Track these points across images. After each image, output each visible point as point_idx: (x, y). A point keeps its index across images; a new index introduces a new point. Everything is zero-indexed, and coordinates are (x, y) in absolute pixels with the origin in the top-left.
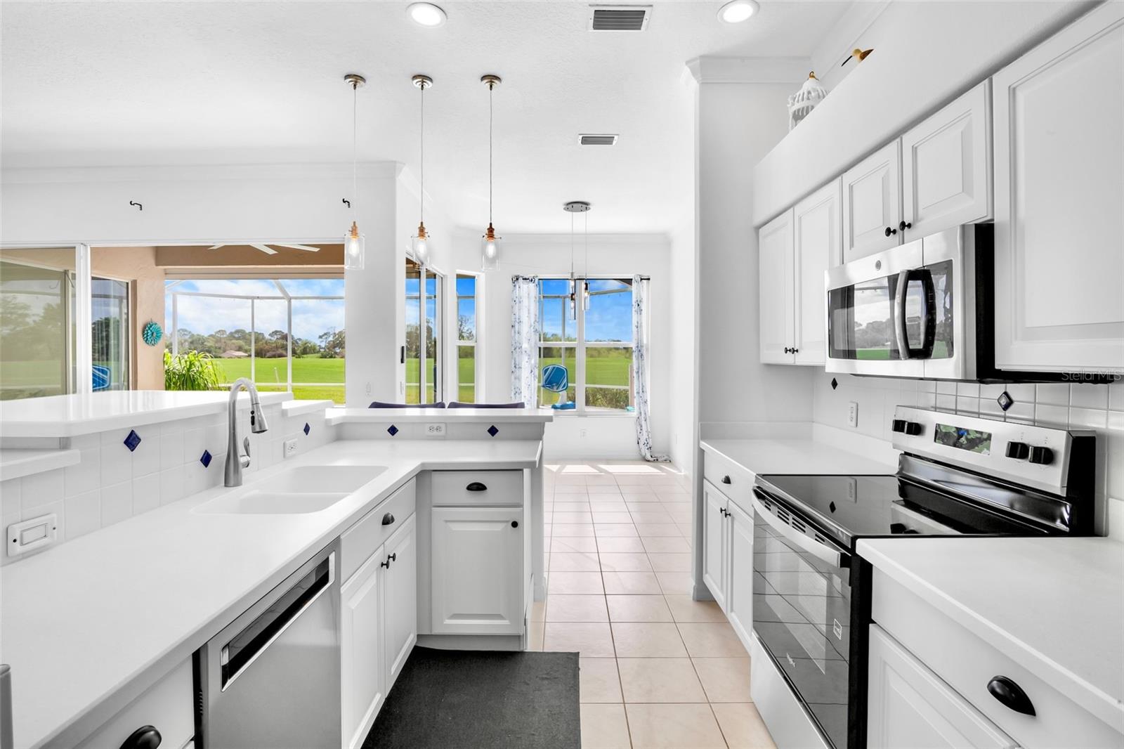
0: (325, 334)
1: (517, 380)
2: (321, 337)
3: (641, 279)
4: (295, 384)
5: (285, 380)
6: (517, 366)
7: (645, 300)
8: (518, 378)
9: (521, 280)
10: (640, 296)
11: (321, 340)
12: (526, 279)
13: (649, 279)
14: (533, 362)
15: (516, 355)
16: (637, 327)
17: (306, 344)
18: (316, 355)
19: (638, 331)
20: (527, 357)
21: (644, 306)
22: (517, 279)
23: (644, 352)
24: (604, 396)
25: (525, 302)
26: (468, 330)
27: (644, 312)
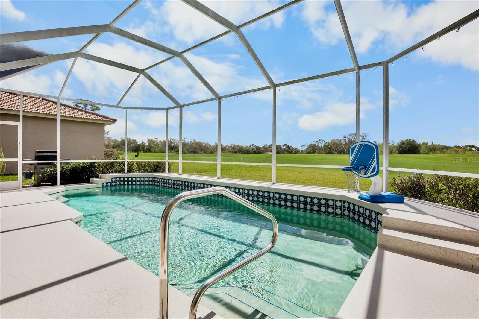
0: (304, 145)
2: (302, 146)
11: (302, 148)
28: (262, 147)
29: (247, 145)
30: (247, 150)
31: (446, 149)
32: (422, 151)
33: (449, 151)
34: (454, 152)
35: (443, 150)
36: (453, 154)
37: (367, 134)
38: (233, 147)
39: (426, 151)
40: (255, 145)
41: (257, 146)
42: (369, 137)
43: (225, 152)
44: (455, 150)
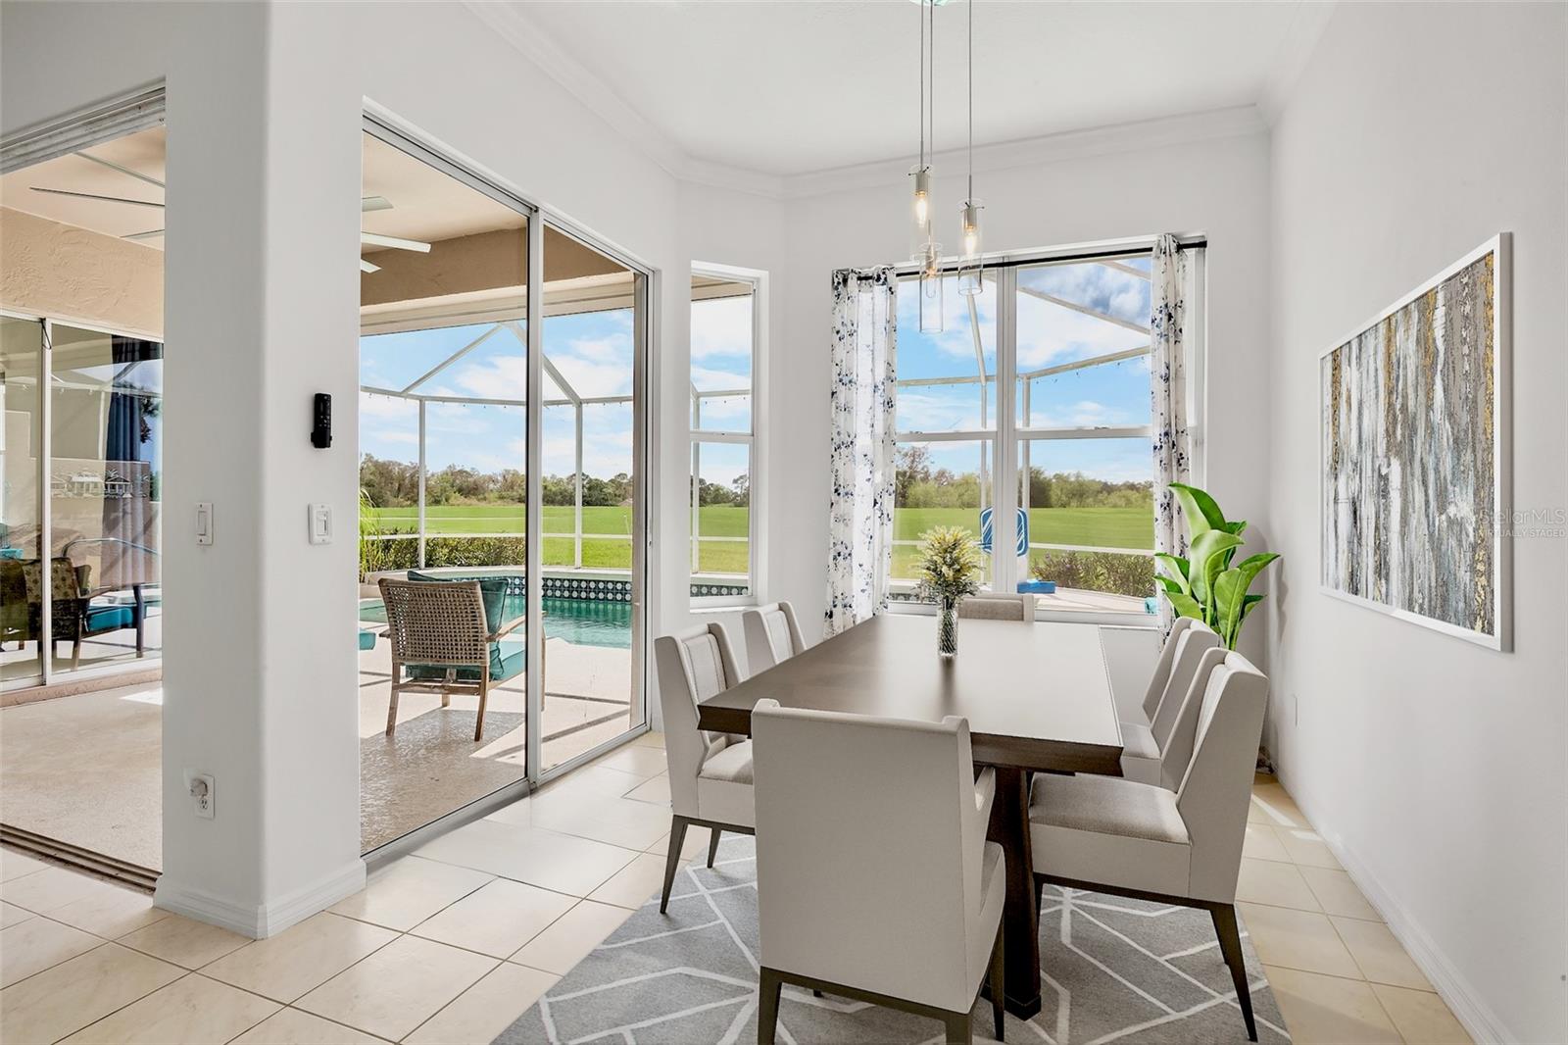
0: (741, 477)
1: (841, 524)
3: (1180, 248)
4: (586, 536)
5: (573, 531)
6: (841, 490)
7: (1190, 304)
8: (843, 520)
9: (853, 282)
10: (1176, 295)
11: (736, 485)
12: (867, 278)
13: (1203, 245)
14: (878, 477)
15: (839, 464)
16: (1167, 379)
17: (718, 490)
18: (730, 504)
19: (1168, 391)
20: (868, 469)
21: (1187, 321)
22: (845, 281)
23: (1190, 447)
24: (1111, 569)
25: (864, 335)
26: (923, 469)
27: (1187, 337)
28: (606, 481)
29: (559, 476)
30: (561, 493)
31: (1105, 494)
32: (1054, 499)
33: (1114, 498)
34: (1122, 502)
35: (1100, 497)
36: (1121, 506)
37: (923, 450)
38: (512, 482)
39: (1064, 498)
40: (587, 477)
41: (593, 478)
42: (927, 458)
43: (485, 499)
44: (1124, 496)
